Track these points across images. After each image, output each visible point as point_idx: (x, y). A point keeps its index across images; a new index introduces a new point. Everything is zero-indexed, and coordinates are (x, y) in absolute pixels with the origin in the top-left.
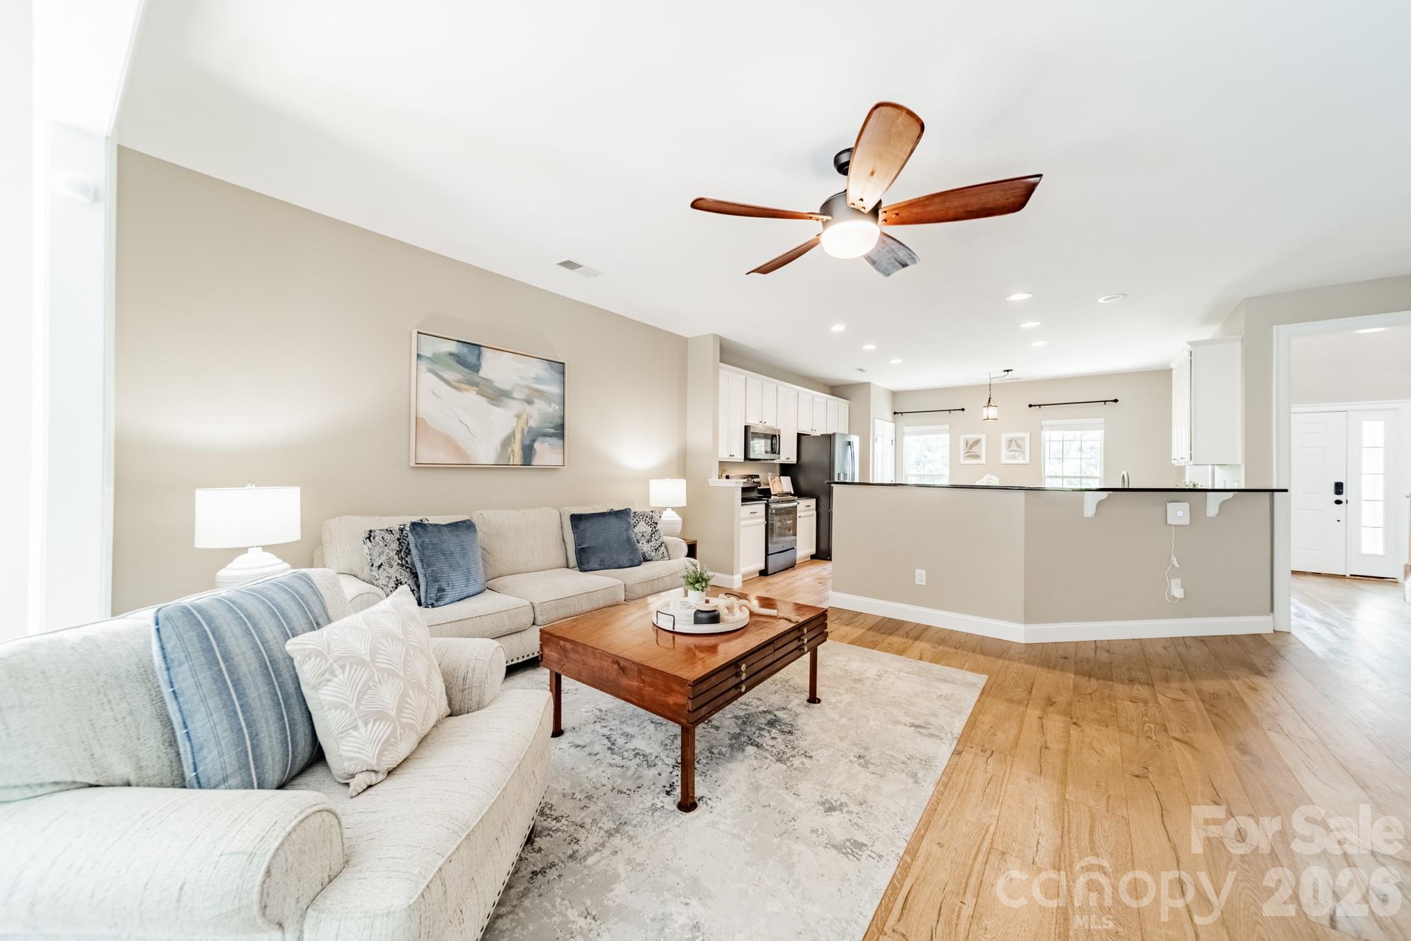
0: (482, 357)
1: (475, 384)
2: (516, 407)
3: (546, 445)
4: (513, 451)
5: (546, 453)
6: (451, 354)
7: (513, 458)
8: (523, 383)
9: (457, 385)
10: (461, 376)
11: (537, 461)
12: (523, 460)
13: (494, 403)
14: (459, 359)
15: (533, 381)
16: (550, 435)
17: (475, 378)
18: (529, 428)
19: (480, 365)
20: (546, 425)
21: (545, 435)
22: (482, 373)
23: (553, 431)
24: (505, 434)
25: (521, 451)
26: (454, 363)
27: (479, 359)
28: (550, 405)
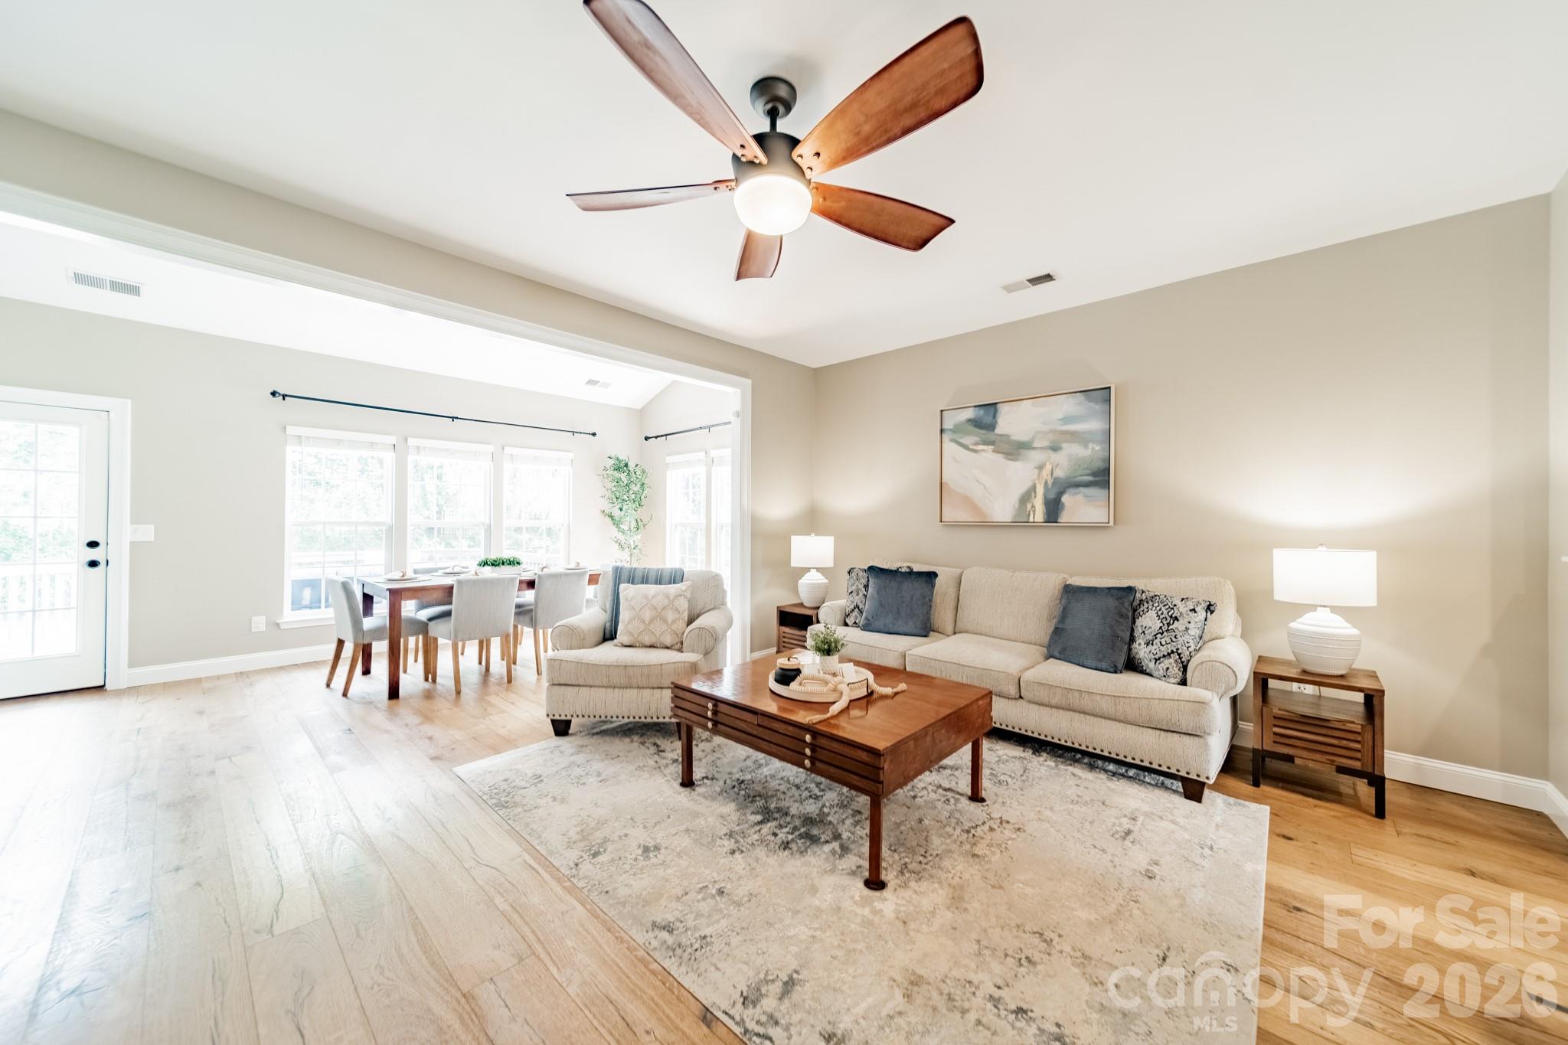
0: (998, 414)
1: (992, 443)
2: (1036, 457)
3: (1080, 497)
4: (1033, 507)
5: (1080, 507)
6: (969, 420)
7: (1034, 515)
8: (1046, 428)
9: (975, 447)
10: (977, 439)
11: (1065, 518)
12: (1046, 517)
13: (1011, 457)
14: (976, 423)
15: (1061, 422)
16: (1087, 485)
17: (991, 436)
18: (1054, 479)
19: (996, 422)
20: (1080, 472)
21: (1078, 485)
22: (998, 431)
23: (1090, 478)
24: (1023, 489)
25: (1044, 506)
26: (971, 428)
27: (994, 417)
28: (1086, 446)
